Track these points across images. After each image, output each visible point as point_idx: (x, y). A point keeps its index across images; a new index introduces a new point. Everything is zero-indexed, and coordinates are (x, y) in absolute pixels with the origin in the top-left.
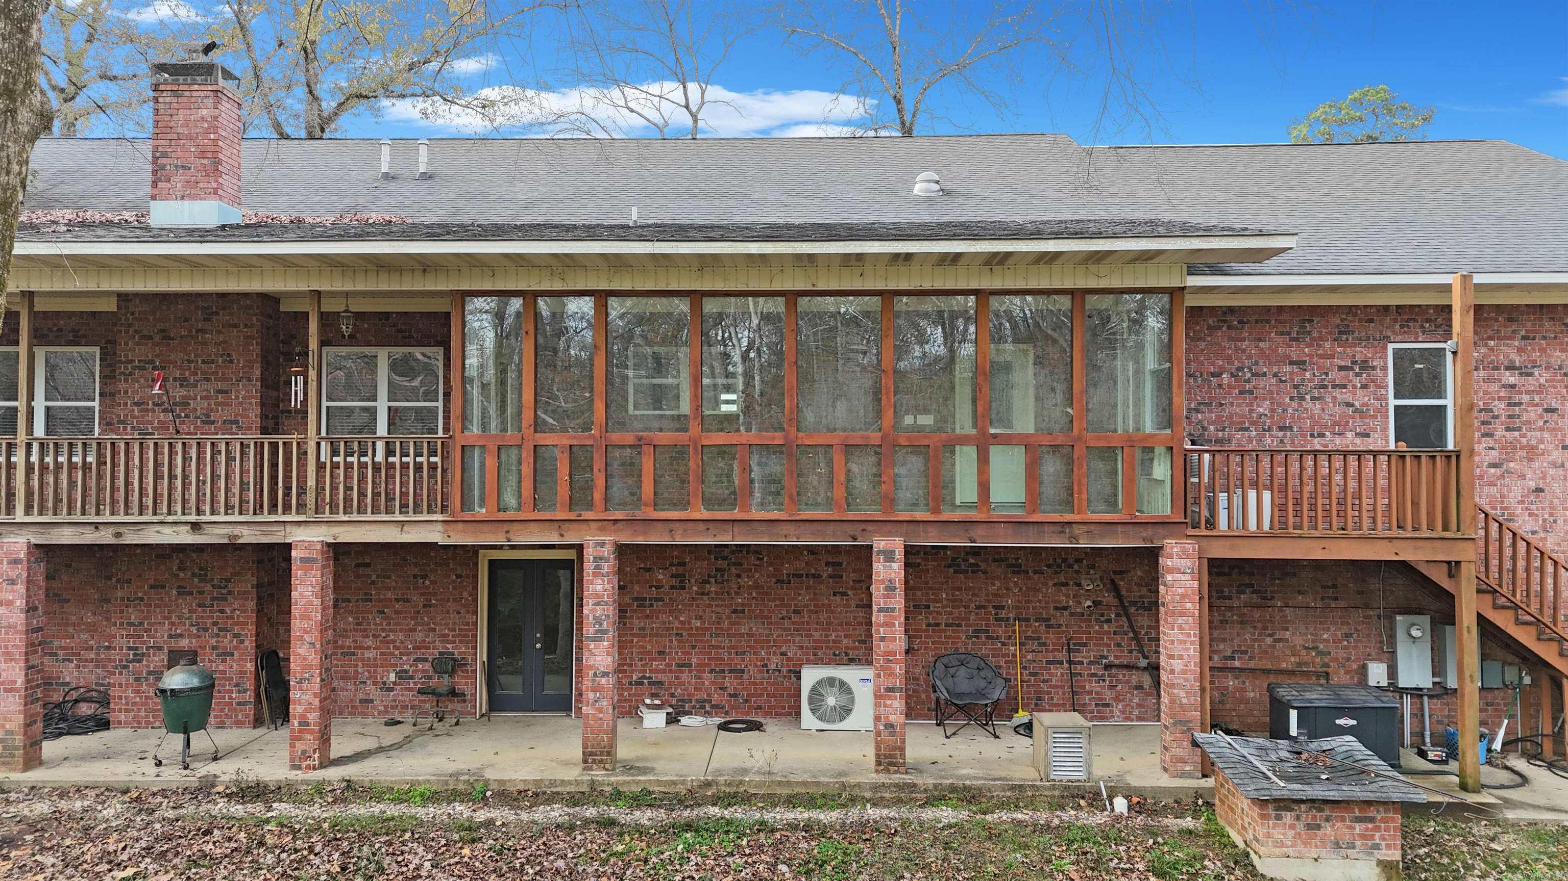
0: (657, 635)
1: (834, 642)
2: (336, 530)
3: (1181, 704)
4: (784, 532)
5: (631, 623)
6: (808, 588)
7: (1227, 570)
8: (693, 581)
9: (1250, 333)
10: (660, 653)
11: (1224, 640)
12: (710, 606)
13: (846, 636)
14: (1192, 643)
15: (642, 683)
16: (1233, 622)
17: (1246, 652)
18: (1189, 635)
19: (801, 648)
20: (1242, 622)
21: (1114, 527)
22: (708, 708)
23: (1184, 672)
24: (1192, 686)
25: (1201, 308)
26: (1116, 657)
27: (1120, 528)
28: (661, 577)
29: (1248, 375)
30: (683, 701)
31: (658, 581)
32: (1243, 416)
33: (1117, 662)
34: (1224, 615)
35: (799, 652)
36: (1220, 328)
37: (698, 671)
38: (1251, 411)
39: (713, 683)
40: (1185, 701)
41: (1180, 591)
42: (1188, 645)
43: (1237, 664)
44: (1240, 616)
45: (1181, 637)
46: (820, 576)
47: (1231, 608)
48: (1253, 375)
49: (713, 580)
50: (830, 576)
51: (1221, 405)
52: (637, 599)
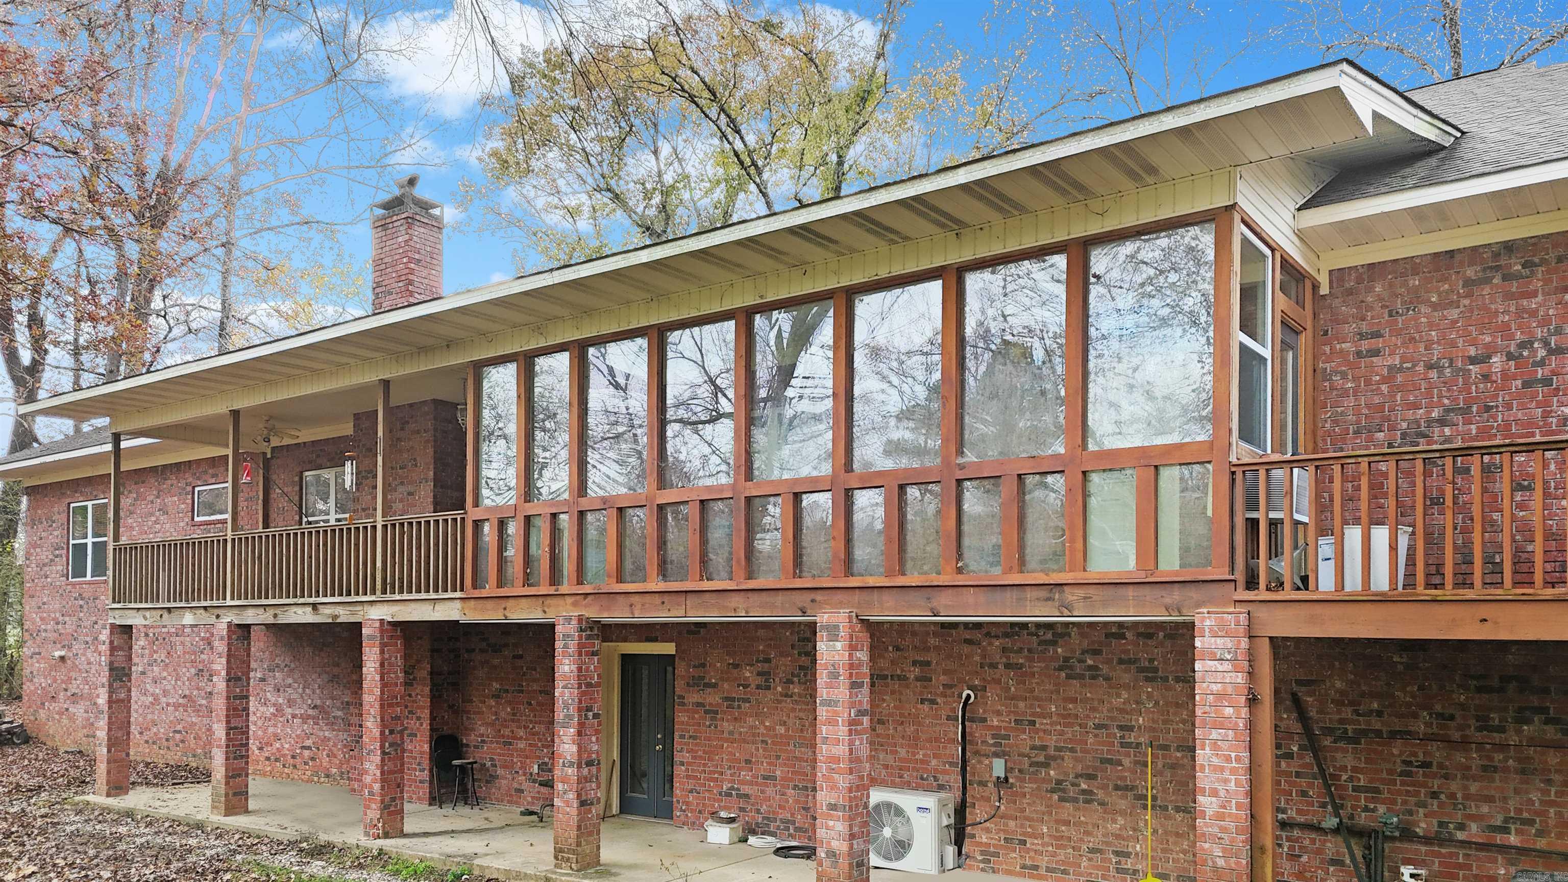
0: (745, 741)
1: (922, 762)
2: (395, 608)
3: (1215, 869)
4: (733, 605)
5: (722, 726)
6: (893, 692)
7: (1496, 683)
8: (777, 680)
9: (1547, 282)
10: (748, 762)
11: (1489, 799)
12: (794, 710)
13: (935, 756)
14: (1233, 771)
15: (730, 795)
16: (1506, 770)
17: (1531, 822)
18: (1228, 759)
19: (886, 767)
20: (1523, 772)
21: (1122, 591)
22: (792, 831)
23: (1220, 817)
24: (1232, 840)
25: (1451, 253)
26: (1299, 812)
27: (1130, 592)
28: (748, 674)
29: (1542, 353)
30: (768, 819)
31: (746, 679)
32: (1531, 423)
33: (1301, 819)
34: (1491, 759)
35: (884, 772)
36: (1487, 281)
37: (782, 786)
38: (1546, 415)
39: (797, 801)
40: (1221, 862)
41: (1215, 688)
42: (1226, 775)
43: (1513, 839)
44: (1519, 760)
45: (1216, 761)
46: (906, 678)
47: (1503, 747)
48: (1551, 352)
49: (796, 679)
50: (917, 679)
51: (1488, 409)
52: (727, 699)
